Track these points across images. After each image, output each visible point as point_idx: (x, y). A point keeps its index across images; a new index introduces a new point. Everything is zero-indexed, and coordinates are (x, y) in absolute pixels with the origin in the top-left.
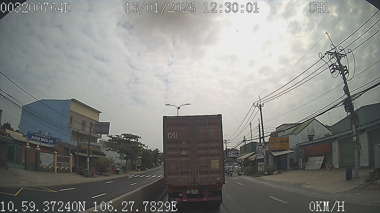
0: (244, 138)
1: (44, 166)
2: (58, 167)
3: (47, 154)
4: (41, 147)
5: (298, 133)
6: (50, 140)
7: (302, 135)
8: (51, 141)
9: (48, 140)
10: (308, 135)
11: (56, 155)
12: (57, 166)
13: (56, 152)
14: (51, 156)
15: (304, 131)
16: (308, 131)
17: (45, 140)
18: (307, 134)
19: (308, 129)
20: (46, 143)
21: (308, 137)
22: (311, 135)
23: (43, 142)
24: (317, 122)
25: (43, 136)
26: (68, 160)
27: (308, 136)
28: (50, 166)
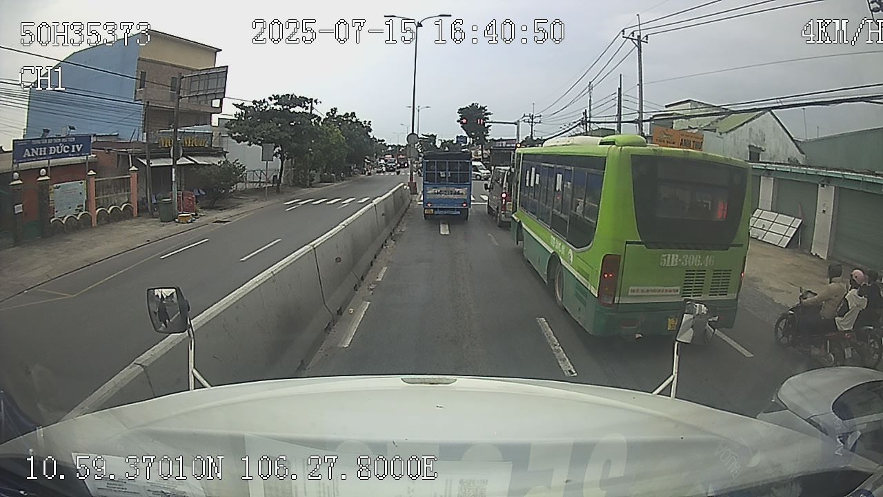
0: (583, 116)
1: (63, 218)
2: (99, 210)
3: (67, 185)
4: (51, 170)
5: (727, 132)
6: (73, 146)
7: (735, 141)
8: (75, 147)
9: (68, 147)
10: (748, 144)
11: (93, 180)
12: (97, 209)
13: (92, 172)
14: (79, 186)
15: (741, 131)
16: (750, 135)
17: (60, 151)
18: (747, 141)
19: (751, 129)
20: (64, 155)
21: (748, 148)
22: (756, 148)
23: (56, 156)
24: (774, 119)
25: (56, 141)
26: (125, 184)
27: (750, 146)
28: (77, 215)
